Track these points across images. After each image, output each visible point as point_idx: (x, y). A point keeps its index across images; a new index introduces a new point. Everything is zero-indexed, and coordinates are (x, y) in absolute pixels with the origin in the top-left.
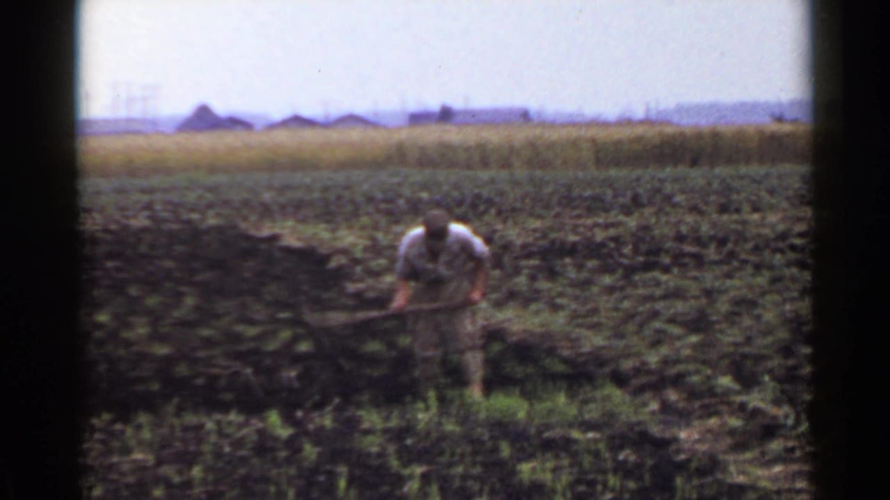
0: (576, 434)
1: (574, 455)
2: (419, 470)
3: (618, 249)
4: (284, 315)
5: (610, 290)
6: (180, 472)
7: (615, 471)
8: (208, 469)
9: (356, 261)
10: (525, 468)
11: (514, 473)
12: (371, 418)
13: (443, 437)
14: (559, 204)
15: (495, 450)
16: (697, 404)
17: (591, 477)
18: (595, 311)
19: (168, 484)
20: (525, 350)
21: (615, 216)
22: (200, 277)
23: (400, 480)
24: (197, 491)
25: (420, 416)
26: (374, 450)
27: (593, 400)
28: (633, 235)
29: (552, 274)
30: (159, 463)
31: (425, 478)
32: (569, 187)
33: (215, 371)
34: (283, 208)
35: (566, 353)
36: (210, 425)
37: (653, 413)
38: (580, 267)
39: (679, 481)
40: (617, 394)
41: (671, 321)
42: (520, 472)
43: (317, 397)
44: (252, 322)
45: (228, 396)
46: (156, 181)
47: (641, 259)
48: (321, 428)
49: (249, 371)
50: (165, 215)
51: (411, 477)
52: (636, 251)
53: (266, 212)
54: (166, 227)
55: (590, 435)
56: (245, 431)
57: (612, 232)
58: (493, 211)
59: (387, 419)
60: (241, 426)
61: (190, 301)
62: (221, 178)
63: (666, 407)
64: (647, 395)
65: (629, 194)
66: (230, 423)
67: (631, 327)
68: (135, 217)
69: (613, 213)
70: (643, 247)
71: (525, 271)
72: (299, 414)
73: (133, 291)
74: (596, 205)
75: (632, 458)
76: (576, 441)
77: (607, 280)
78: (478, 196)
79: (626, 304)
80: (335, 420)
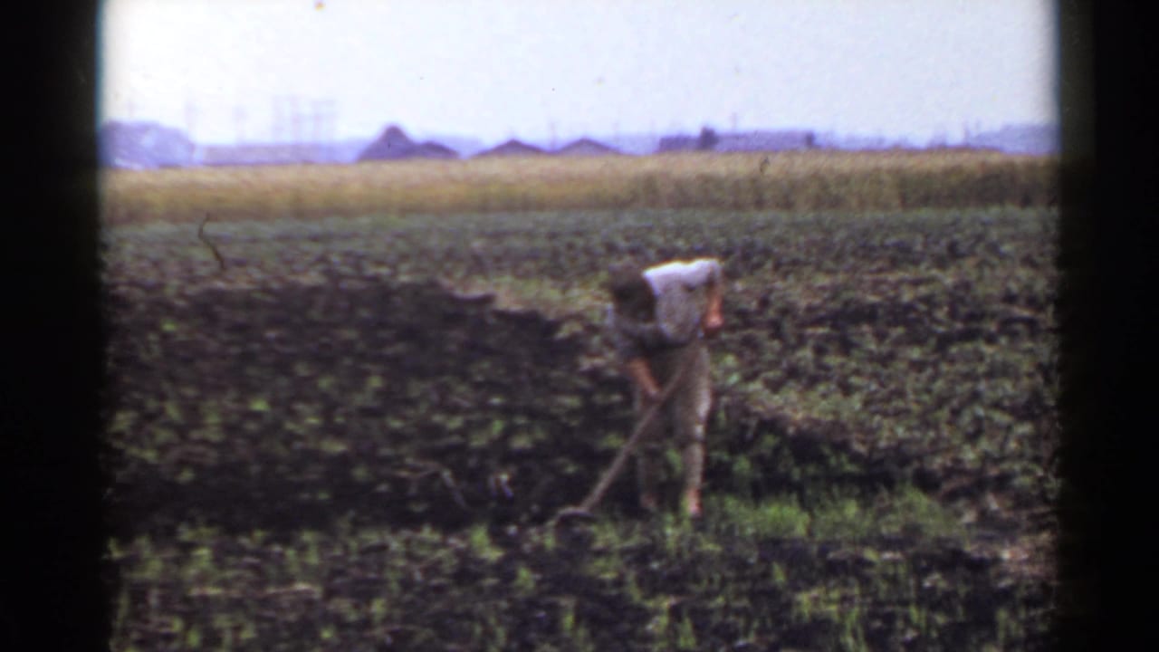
0: (870, 554)
1: (865, 582)
2: (667, 603)
3: (929, 313)
4: (496, 401)
5: (918, 366)
6: (356, 607)
7: (919, 602)
8: (394, 603)
9: (592, 329)
10: (804, 598)
11: (789, 605)
12: (607, 535)
13: (699, 559)
14: (854, 253)
15: (767, 575)
16: (1024, 514)
17: (889, 609)
18: (900, 394)
19: (339, 622)
20: (805, 446)
21: (924, 270)
22: (389, 351)
23: (644, 616)
24: (379, 632)
25: (669, 531)
26: (609, 576)
27: (891, 509)
28: (951, 294)
29: (846, 347)
30: (330, 593)
31: (675, 613)
32: (866, 233)
33: (404, 474)
34: (498, 259)
35: (860, 448)
36: (395, 544)
37: (969, 526)
38: (880, 337)
39: (1002, 615)
40: (922, 501)
41: (997, 405)
42: (799, 604)
43: (535, 508)
44: (454, 410)
45: (418, 508)
46: (333, 224)
47: (959, 326)
48: (540, 548)
49: (447, 474)
50: (346, 270)
51: (657, 612)
52: (953, 315)
53: (478, 265)
54: (345, 285)
55: (888, 555)
56: (441, 553)
57: (923, 290)
58: (769, 265)
59: (626, 535)
60: (435, 546)
61: (375, 382)
62: (415, 222)
63: (985, 518)
64: (961, 504)
65: (944, 242)
66: (422, 543)
67: (944, 414)
68: (305, 271)
69: (923, 267)
70: (963, 310)
71: (811, 342)
72: (512, 530)
73: (302, 370)
74: (902, 256)
75: (943, 585)
76: (870, 564)
77: (915, 353)
78: (751, 245)
79: (939, 385)
80: (559, 539)
